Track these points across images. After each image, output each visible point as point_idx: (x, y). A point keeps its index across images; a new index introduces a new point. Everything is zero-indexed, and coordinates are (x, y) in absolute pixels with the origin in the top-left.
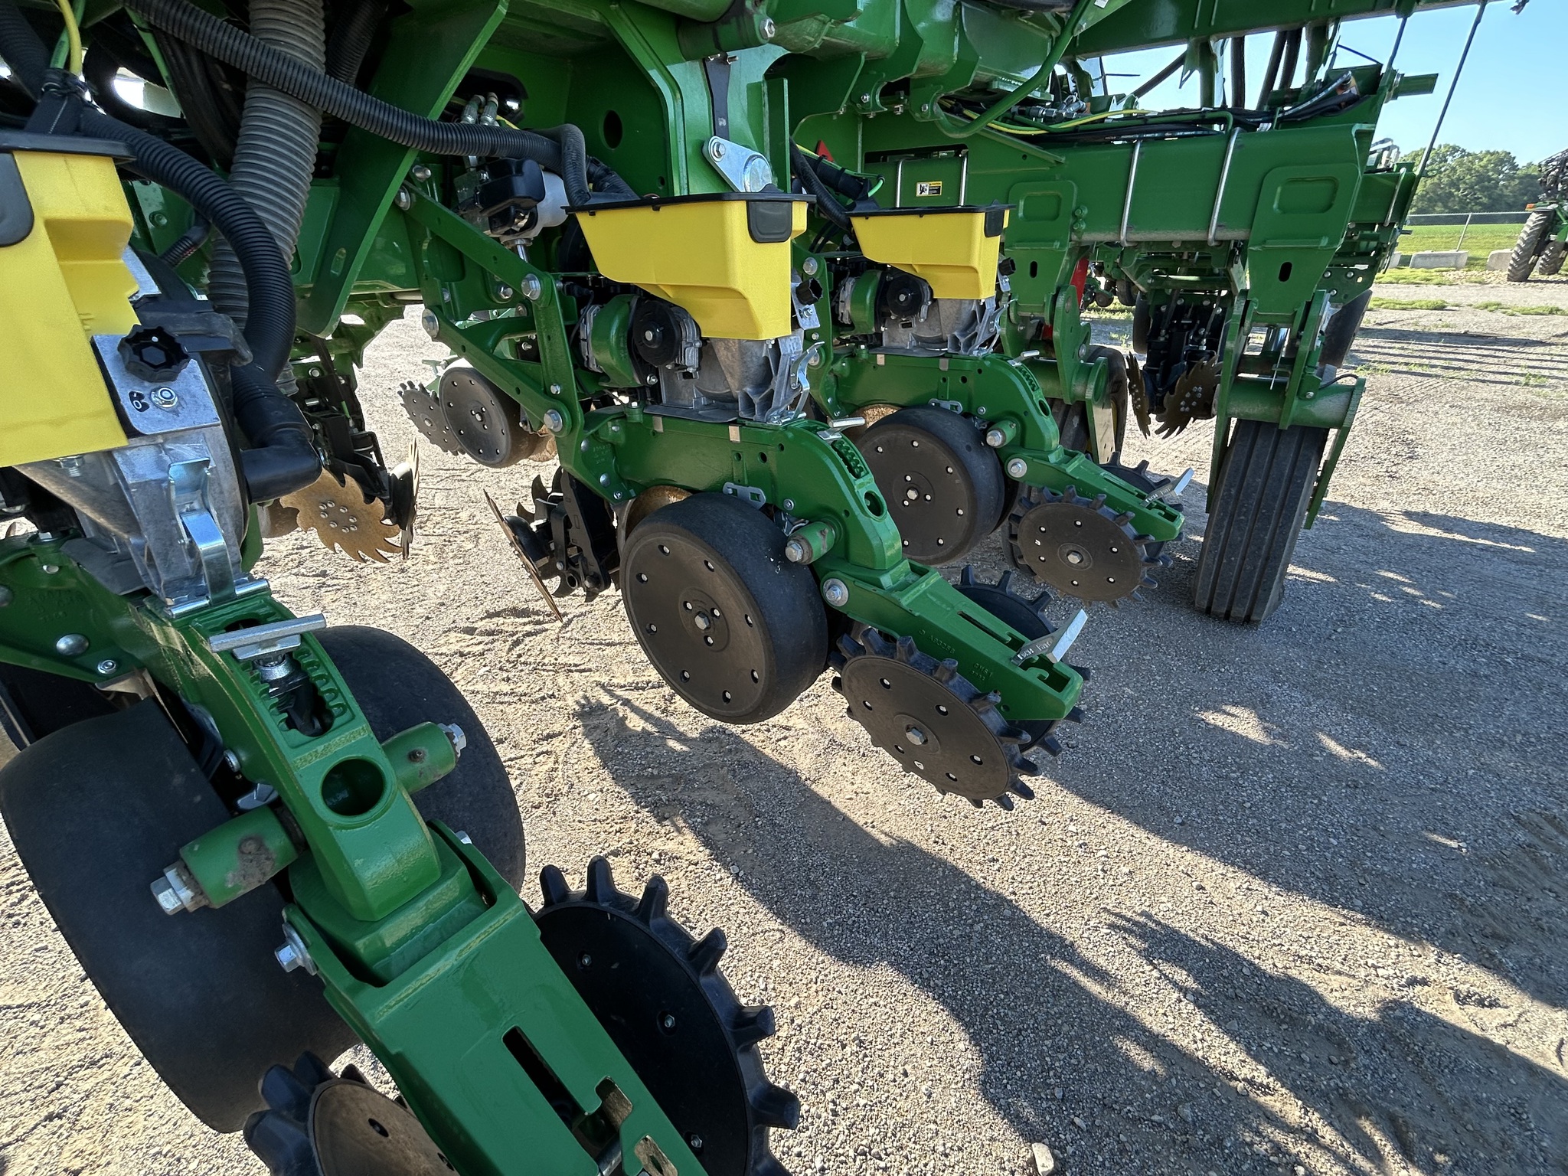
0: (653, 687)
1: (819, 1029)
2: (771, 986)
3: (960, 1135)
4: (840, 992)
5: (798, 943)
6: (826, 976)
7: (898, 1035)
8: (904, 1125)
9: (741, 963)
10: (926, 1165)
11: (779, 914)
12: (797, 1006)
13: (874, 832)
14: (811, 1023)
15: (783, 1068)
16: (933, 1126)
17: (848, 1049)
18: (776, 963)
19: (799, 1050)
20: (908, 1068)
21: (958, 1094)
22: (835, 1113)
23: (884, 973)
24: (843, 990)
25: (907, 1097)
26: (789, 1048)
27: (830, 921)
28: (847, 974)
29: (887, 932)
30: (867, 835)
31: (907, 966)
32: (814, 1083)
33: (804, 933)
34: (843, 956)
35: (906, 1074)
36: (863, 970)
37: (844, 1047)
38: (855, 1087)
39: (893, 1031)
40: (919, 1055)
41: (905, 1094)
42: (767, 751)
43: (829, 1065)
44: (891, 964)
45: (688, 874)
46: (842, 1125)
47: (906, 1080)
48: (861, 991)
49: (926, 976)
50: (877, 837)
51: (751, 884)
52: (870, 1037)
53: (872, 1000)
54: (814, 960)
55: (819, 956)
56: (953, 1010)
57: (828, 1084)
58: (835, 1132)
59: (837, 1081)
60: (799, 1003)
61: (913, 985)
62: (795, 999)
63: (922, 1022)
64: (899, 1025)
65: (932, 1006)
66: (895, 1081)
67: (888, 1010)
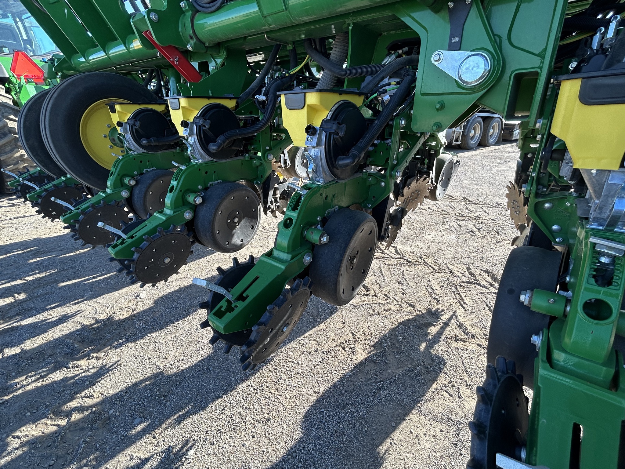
0: (464, 332)
1: (276, 405)
2: (294, 388)
3: (226, 456)
4: (290, 414)
5: (314, 398)
6: (298, 409)
7: (269, 436)
8: (236, 433)
9: (305, 378)
10: (222, 439)
11: (328, 392)
12: (286, 398)
13: (387, 443)
14: (279, 402)
15: (264, 392)
16: (232, 445)
17: (267, 415)
18: (305, 390)
19: (269, 398)
20: (255, 439)
21: (241, 458)
22: (246, 409)
23: (297, 434)
24: (290, 415)
25: (245, 436)
26: (270, 394)
27: (325, 412)
28: (298, 417)
29: (319, 439)
30: (385, 439)
31: (300, 446)
32: (257, 402)
33: (318, 401)
34: (307, 417)
35: (253, 437)
36: (299, 425)
37: (268, 414)
38: (253, 417)
39: (271, 435)
40: (259, 444)
41: (246, 435)
42: (435, 386)
43: (262, 408)
44: (301, 438)
45: (346, 358)
46: (242, 411)
47: (251, 437)
48: (290, 423)
49: (294, 454)
50: (384, 445)
51: (342, 380)
52: (270, 424)
53: (285, 427)
54: (305, 405)
55: (307, 407)
56: (276, 465)
57: (256, 407)
58: (240, 409)
59: (256, 410)
60: (287, 398)
61: (290, 447)
62: (288, 397)
63: (273, 448)
64: (273, 437)
65: (280, 455)
66: (252, 432)
67: (280, 434)
